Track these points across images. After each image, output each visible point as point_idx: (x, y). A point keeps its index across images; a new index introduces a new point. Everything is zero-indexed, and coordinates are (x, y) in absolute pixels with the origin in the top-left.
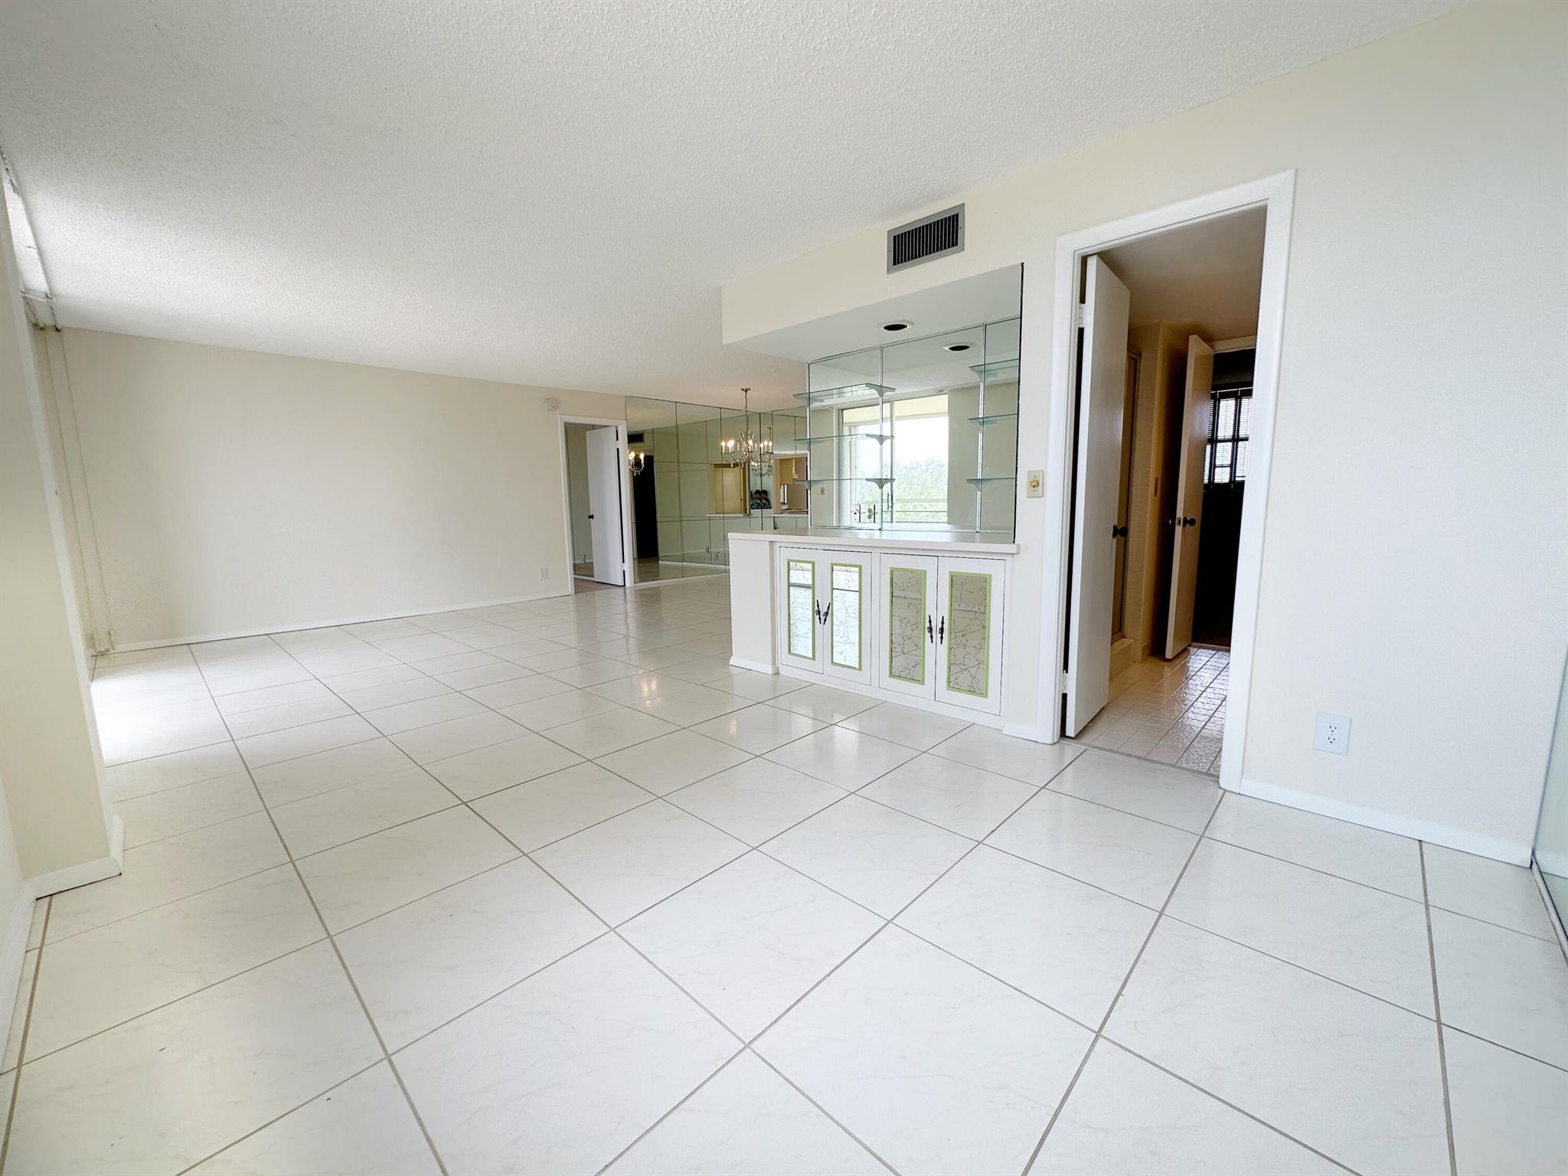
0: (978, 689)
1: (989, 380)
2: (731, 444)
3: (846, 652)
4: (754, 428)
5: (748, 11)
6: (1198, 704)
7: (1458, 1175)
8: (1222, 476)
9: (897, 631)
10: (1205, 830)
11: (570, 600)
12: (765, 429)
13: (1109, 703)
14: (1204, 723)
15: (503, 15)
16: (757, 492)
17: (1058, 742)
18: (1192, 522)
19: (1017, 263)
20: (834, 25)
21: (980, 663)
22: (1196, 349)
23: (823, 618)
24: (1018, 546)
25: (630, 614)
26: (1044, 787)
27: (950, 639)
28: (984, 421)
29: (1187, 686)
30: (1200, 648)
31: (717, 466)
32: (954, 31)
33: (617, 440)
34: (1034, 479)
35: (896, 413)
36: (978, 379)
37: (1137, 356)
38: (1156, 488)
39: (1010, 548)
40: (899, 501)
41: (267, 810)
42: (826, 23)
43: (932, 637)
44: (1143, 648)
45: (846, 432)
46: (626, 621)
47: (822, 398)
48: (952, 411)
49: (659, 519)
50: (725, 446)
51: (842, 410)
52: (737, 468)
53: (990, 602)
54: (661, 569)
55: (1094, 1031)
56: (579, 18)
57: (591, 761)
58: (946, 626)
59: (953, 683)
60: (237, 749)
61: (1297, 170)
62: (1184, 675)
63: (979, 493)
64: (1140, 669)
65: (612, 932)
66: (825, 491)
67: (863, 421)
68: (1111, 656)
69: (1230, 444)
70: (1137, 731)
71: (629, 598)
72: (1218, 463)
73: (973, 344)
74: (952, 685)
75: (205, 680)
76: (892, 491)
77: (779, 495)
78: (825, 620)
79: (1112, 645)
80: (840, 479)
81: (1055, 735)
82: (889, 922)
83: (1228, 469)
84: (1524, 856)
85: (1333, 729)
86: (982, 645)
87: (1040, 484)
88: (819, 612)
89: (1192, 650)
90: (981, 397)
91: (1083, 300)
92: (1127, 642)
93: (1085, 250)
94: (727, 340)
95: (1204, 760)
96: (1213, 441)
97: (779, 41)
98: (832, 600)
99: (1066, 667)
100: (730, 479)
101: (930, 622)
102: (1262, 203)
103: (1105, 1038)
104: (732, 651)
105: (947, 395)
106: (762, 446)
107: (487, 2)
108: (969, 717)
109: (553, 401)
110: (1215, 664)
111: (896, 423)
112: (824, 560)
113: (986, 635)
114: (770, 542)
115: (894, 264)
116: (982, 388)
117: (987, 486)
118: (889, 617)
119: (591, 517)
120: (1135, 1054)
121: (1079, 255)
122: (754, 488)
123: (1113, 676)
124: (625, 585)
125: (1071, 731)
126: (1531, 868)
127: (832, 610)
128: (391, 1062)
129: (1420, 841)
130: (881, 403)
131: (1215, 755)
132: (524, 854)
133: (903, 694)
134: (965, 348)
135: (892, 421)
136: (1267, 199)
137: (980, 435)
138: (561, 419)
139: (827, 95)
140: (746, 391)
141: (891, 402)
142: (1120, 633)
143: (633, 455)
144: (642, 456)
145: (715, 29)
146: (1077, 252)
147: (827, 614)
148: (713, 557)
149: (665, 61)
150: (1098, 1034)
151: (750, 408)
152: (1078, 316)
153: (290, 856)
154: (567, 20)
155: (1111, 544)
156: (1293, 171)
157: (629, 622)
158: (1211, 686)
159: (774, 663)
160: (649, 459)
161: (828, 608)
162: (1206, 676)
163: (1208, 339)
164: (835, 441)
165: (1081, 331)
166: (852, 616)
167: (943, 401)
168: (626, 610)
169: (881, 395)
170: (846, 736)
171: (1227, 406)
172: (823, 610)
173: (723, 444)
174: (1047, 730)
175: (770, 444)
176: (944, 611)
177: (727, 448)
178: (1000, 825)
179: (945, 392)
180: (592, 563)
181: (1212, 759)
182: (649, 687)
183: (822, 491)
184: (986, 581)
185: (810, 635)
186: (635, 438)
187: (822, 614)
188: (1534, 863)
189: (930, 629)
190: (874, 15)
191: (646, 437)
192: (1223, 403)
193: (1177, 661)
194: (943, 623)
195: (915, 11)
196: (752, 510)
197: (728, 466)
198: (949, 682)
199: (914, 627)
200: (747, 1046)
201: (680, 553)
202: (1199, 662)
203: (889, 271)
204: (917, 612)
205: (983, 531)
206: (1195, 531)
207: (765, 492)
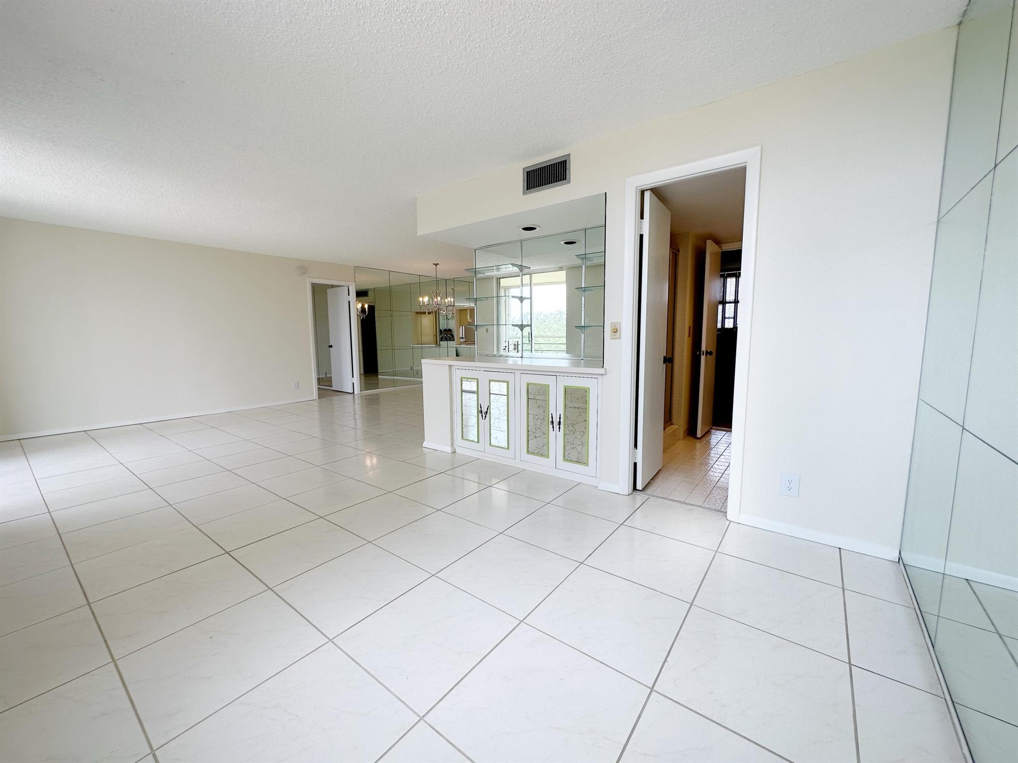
0: (582, 461)
1: (588, 263)
2: (426, 299)
3: (499, 437)
4: (442, 289)
5: (426, 24)
6: (715, 466)
7: (861, 762)
8: (729, 324)
9: (531, 424)
10: (718, 548)
11: (315, 403)
12: (449, 290)
13: (663, 467)
14: (719, 478)
15: (256, 11)
16: (445, 330)
17: (631, 494)
18: (711, 353)
19: (602, 192)
20: (483, 37)
21: (582, 444)
22: (711, 248)
23: (484, 416)
24: (606, 369)
25: (357, 413)
26: (622, 524)
27: (565, 428)
28: (585, 289)
29: (709, 454)
30: (717, 430)
31: (417, 313)
32: (559, 48)
33: (349, 295)
34: (615, 327)
35: (534, 281)
36: (581, 262)
37: (677, 251)
38: (689, 332)
39: (601, 371)
40: (536, 337)
41: (72, 565)
42: (477, 36)
43: (553, 427)
44: (684, 431)
45: (502, 293)
46: (355, 417)
47: (483, 272)
48: (568, 281)
49: (379, 348)
50: (422, 301)
51: (500, 279)
52: (431, 316)
53: (589, 406)
54: (379, 381)
55: (649, 688)
56: (310, 17)
57: (322, 518)
58: (562, 420)
59: (567, 457)
60: (52, 519)
61: (762, 146)
62: (708, 447)
63: (583, 335)
64: (682, 444)
65: (330, 642)
66: (489, 330)
67: (512, 286)
68: (664, 438)
69: (733, 305)
70: (679, 485)
71: (356, 401)
72: (727, 316)
73: (579, 241)
74: (566, 459)
75: (30, 467)
76: (531, 331)
77: (460, 332)
78: (486, 416)
79: (664, 429)
80: (498, 325)
81: (630, 489)
82: (521, 622)
83: (733, 320)
84: (895, 556)
85: (790, 481)
86: (585, 432)
87: (618, 330)
88: (481, 412)
89: (713, 431)
90: (583, 274)
91: (642, 217)
92: (674, 427)
93: (644, 187)
94: (420, 233)
95: (719, 502)
96: (724, 302)
97: (447, 44)
98: (490, 404)
99: (636, 446)
100: (427, 322)
101: (552, 418)
102: (743, 165)
103: (657, 692)
104: (424, 438)
105: (565, 271)
106: (446, 301)
107: (244, 2)
108: (576, 478)
109: (303, 268)
110: (725, 440)
111: (534, 288)
112: (484, 377)
113: (587, 426)
114: (449, 365)
115: (527, 189)
116: (584, 267)
117: (588, 330)
118: (526, 415)
119: (331, 346)
120: (674, 701)
121: (639, 189)
122: (442, 327)
123: (666, 449)
124: (354, 393)
125: (639, 486)
126: (899, 562)
127: (490, 409)
128: (155, 756)
129: (840, 548)
130: (521, 275)
131: (724, 498)
132: (269, 588)
133: (536, 464)
134: (574, 243)
135: (531, 286)
136: (746, 162)
137: (583, 298)
138: (309, 280)
139: (480, 81)
140: (436, 265)
141: (530, 274)
142: (670, 422)
143: (360, 306)
144: (366, 306)
145: (404, 33)
146: (638, 188)
147: (487, 413)
148: (415, 374)
149: (372, 51)
150: (652, 689)
151: (439, 276)
152: (639, 227)
153: (87, 600)
154: (302, 19)
155: (662, 367)
156: (759, 148)
157: (356, 418)
158: (723, 454)
159: (452, 445)
160: (372, 308)
161: (488, 409)
162: (721, 448)
163: (718, 242)
164: (495, 300)
165: (641, 236)
166: (503, 414)
167: (562, 275)
168: (355, 409)
169: (521, 271)
170: (499, 493)
171: (731, 282)
172: (484, 410)
173: (421, 299)
174: (625, 486)
175: (452, 300)
176: (561, 411)
177: (423, 302)
178: (595, 551)
179: (564, 269)
180: (331, 377)
181: (723, 501)
182: (370, 462)
183: (487, 331)
184: (586, 392)
185: (476, 426)
186: (361, 294)
187: (484, 413)
188: (900, 559)
189: (552, 422)
190: (508, 33)
191: (370, 294)
192: (729, 280)
193: (704, 439)
194: (560, 418)
195: (534, 33)
196: (441, 342)
197: (425, 313)
198: (564, 456)
199: (542, 421)
200: (422, 718)
201: (392, 370)
202: (716, 439)
203: (524, 193)
204: (544, 411)
205: (585, 359)
206: (712, 358)
207: (450, 330)
